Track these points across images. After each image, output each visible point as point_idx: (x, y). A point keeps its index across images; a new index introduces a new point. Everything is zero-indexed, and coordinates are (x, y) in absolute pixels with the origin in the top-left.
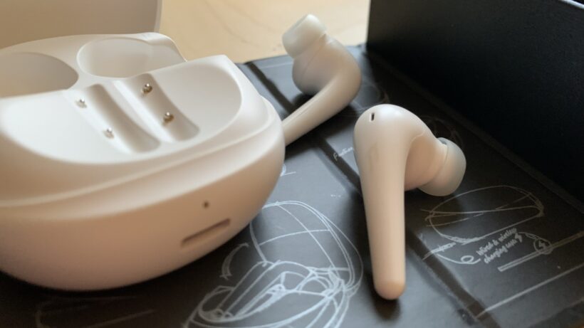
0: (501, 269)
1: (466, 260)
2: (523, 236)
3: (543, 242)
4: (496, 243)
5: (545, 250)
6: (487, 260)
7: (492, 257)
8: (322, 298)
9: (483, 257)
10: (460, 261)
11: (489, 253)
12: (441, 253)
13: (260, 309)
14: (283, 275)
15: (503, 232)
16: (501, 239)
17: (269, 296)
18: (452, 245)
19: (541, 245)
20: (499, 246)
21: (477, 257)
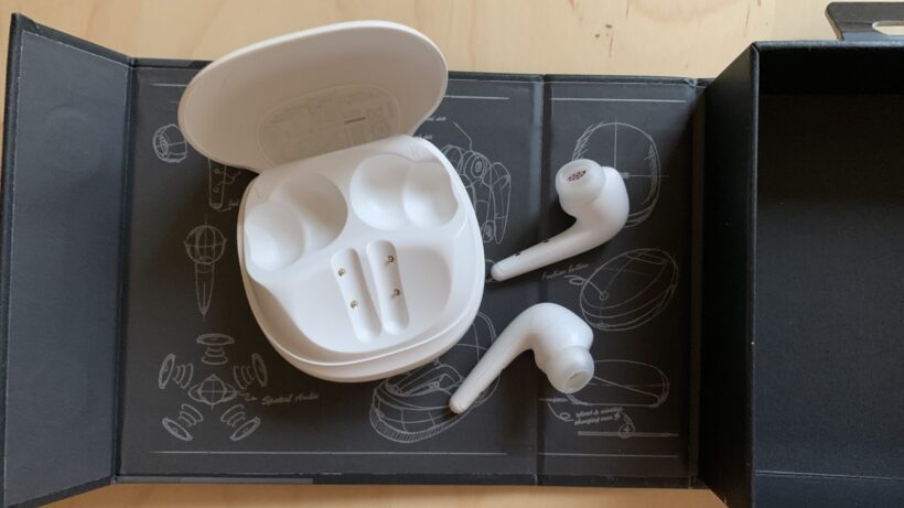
0: (580, 433)
1: (564, 416)
2: (622, 416)
3: (630, 427)
4: (596, 412)
5: (626, 434)
6: (577, 423)
7: (584, 422)
9: (577, 419)
10: (558, 413)
11: (582, 419)
12: (551, 403)
13: (418, 394)
14: (442, 376)
15: (609, 407)
16: (602, 412)
17: (428, 387)
18: (564, 400)
19: (627, 429)
20: (596, 417)
21: (573, 416)
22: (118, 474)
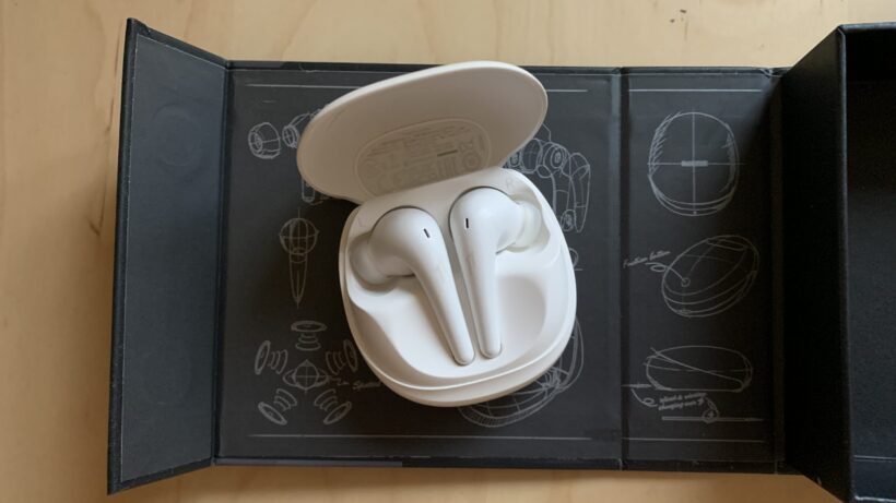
1: (648, 401)
4: (680, 398)
5: (710, 418)
7: (668, 407)
8: (541, 387)
9: (661, 404)
10: (642, 399)
11: (666, 404)
12: (635, 389)
15: (693, 392)
16: (686, 397)
18: (648, 386)
19: (711, 414)
20: (679, 402)
21: (657, 402)
22: (216, 456)
